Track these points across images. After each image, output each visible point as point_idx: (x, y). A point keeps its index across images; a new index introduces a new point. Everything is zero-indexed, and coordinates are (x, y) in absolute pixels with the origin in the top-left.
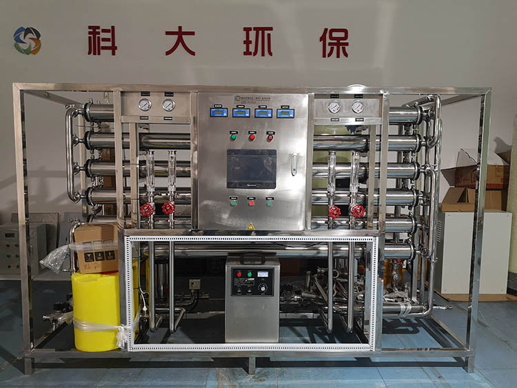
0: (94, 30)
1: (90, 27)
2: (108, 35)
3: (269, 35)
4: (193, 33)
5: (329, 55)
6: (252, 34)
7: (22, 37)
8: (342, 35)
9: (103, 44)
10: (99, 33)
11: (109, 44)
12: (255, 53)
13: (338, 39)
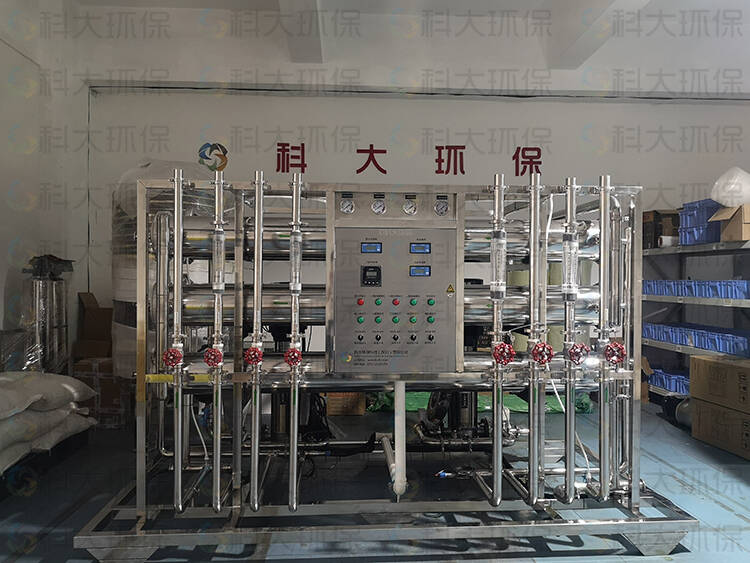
0: (283, 147)
1: (279, 145)
2: (298, 153)
3: (461, 154)
4: (384, 152)
5: (522, 174)
6: (444, 153)
7: (207, 154)
8: (535, 153)
9: (292, 161)
10: (288, 150)
11: (299, 162)
12: (447, 172)
13: (531, 158)
